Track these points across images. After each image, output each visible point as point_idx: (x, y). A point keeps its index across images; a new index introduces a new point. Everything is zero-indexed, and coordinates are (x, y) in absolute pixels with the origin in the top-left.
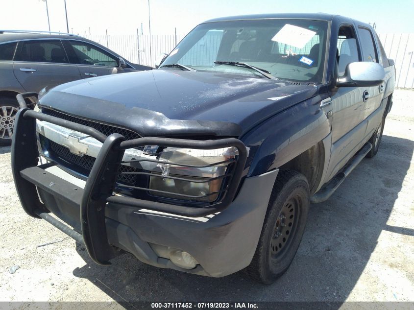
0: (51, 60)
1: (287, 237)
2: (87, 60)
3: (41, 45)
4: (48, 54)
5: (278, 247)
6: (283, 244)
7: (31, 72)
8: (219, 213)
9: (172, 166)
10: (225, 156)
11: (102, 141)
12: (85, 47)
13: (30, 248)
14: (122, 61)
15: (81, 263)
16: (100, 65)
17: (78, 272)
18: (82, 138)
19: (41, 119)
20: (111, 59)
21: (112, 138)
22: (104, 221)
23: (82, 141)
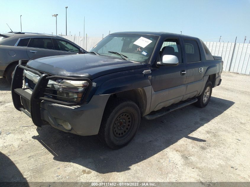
0: (46, 47)
1: (127, 131)
2: (66, 49)
3: (43, 40)
4: (46, 45)
5: (121, 134)
6: (124, 134)
7: (35, 52)
8: (80, 106)
9: (63, 86)
10: (83, 84)
11: (40, 76)
12: (65, 43)
13: (17, 127)
14: (81, 50)
15: (36, 134)
16: (72, 52)
17: (34, 137)
18: (37, 77)
19: (27, 70)
20: (77, 49)
21: (44, 75)
22: (40, 109)
23: (37, 78)
